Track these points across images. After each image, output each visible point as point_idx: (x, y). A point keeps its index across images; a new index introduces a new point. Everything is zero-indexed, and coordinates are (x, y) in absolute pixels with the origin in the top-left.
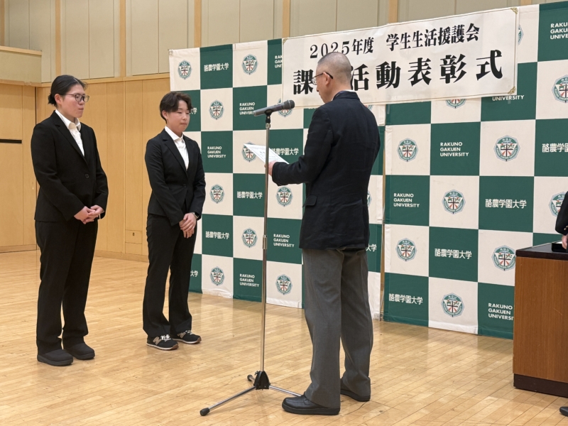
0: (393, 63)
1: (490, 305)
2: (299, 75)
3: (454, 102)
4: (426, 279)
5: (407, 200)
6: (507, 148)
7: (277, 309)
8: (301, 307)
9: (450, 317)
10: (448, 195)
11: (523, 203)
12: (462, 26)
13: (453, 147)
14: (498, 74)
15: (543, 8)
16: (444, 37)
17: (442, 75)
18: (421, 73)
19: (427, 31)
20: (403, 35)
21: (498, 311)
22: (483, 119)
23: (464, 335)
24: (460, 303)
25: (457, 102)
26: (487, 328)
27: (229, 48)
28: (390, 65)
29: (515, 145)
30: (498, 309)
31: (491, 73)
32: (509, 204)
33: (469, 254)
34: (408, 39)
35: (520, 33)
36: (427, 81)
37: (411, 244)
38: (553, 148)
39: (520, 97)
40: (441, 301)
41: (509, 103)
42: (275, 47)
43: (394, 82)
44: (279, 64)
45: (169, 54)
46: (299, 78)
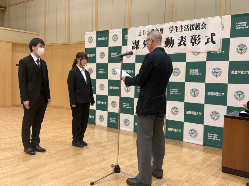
0: (171, 38)
1: (208, 134)
2: (134, 42)
3: (196, 53)
4: (183, 123)
5: (175, 91)
6: (217, 72)
7: (124, 132)
8: (133, 131)
9: (192, 138)
10: (192, 90)
11: (223, 94)
12: (199, 23)
13: (195, 71)
14: (214, 43)
15: (233, 16)
16: (192, 28)
17: (191, 43)
18: (182, 42)
19: (185, 25)
20: (175, 27)
21: (211, 136)
22: (207, 60)
23: (198, 146)
24: (196, 133)
25: (197, 53)
26: (207, 143)
27: (107, 31)
28: (170, 39)
29: (220, 71)
30: (212, 135)
31: (211, 42)
32: (217, 94)
33: (200, 113)
34: (177, 28)
35: (223, 26)
36: (185, 45)
37: (177, 109)
38: (236, 72)
39: (223, 52)
40: (189, 131)
41: (218, 54)
42: (125, 31)
43: (172, 45)
44: (126, 38)
45: (85, 34)
46: (134, 43)
